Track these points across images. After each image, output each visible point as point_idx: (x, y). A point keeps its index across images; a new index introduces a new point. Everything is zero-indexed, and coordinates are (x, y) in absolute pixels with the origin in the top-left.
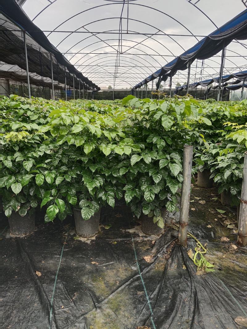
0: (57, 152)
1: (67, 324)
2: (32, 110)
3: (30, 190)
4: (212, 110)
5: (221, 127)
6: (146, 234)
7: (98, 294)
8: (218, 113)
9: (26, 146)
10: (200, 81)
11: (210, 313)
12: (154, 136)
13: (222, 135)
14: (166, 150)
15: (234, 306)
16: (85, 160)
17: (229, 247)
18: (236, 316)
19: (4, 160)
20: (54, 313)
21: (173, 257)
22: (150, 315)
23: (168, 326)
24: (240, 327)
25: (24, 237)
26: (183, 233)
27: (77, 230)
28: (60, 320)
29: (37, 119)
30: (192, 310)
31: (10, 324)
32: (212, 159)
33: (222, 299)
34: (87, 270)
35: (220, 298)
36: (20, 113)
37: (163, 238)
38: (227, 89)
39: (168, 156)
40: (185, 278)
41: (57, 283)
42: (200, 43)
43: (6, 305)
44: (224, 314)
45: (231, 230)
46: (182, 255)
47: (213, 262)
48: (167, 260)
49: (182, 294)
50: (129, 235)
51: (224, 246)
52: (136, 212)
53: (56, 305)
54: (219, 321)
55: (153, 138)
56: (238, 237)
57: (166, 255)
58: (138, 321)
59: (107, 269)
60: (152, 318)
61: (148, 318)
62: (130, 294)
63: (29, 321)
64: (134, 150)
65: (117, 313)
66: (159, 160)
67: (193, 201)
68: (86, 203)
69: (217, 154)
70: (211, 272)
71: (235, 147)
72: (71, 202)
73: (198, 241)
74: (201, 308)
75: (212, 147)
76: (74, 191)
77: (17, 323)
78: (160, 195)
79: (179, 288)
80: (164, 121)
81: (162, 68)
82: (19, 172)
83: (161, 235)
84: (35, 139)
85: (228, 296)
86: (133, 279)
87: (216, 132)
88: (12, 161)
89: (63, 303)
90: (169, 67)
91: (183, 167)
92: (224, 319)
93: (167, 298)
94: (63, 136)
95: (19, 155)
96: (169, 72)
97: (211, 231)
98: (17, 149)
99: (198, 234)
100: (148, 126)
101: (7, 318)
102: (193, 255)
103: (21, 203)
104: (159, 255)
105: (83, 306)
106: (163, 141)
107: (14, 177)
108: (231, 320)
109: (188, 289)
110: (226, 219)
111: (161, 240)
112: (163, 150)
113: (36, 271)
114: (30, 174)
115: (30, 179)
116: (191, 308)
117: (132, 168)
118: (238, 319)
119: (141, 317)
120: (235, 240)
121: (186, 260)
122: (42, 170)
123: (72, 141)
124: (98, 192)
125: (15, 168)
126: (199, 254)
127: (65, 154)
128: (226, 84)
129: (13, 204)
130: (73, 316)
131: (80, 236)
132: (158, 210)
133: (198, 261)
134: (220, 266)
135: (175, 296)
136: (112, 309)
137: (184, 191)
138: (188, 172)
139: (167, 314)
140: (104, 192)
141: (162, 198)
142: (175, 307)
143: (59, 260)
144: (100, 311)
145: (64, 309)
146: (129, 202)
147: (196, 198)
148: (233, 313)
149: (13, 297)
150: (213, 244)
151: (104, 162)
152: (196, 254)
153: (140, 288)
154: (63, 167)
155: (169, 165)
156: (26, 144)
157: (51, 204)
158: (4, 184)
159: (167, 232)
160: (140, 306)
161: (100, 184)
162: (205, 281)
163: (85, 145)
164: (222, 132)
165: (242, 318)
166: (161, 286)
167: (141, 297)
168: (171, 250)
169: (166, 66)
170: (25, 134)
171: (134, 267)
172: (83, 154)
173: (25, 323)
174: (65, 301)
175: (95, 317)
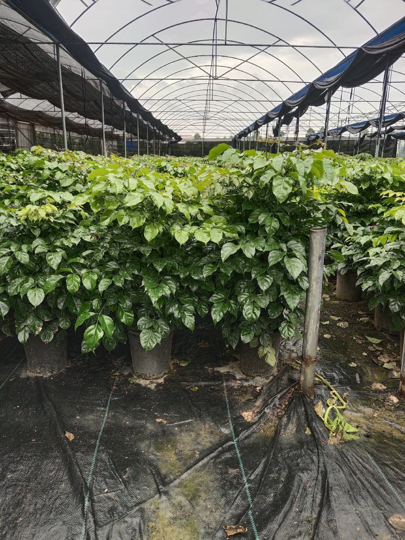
0: (103, 239)
1: (113, 517)
2: (63, 170)
3: (59, 301)
4: (362, 170)
5: (378, 199)
6: (247, 376)
7: (164, 471)
8: (373, 176)
9: (53, 228)
10: (347, 124)
11: (348, 507)
12: (261, 212)
13: (379, 212)
14: (280, 236)
15: (388, 496)
16: (146, 251)
17: (384, 400)
18: (392, 513)
19: (16, 251)
20: (92, 500)
21: (290, 413)
22: (248, 508)
23: (276, 526)
24: (397, 532)
25: (50, 377)
26: (308, 374)
27: (134, 366)
28: (100, 510)
29: (71, 185)
30: (318, 501)
31: (21, 516)
32: (360, 253)
33: (369, 485)
34: (148, 432)
35: (366, 483)
36: (45, 175)
37: (275, 382)
38: (392, 137)
39: (284, 246)
40: (308, 448)
41: (98, 451)
42: (347, 59)
43: (15, 485)
44: (371, 510)
45: (389, 371)
46: (306, 410)
47: (356, 424)
48: (280, 418)
49: (301, 475)
50: (218, 377)
51: (376, 398)
52: (231, 338)
53: (95, 487)
54: (362, 522)
55: (260, 214)
56: (401, 383)
57: (279, 410)
58: (228, 516)
59: (181, 431)
60: (250, 512)
61: (245, 512)
62: (217, 473)
63: (51, 512)
64: (227, 235)
65: (194, 503)
66: (267, 253)
67: (328, 322)
68: (148, 322)
69: (369, 245)
70: (353, 440)
71: (398, 233)
72: (123, 320)
73: (332, 388)
74: (333, 499)
75: (361, 233)
76: (128, 303)
77: (32, 514)
78: (269, 311)
79: (298, 464)
80: (276, 186)
81: (284, 102)
82: (40, 271)
83: (271, 378)
84: (67, 217)
85: (379, 480)
86: (223, 449)
87: (369, 208)
88: (29, 252)
89: (106, 483)
90: (295, 102)
91: (308, 264)
92: (371, 517)
93: (277, 481)
94: (110, 211)
95: (41, 243)
96: (294, 110)
97: (356, 372)
98: (37, 233)
99: (334, 377)
100: (251, 195)
101: (17, 506)
102: (324, 410)
103: (44, 322)
104: (267, 411)
105: (139, 490)
106: (276, 221)
107: (32, 279)
108: (382, 519)
109: (314, 467)
110: (381, 354)
111: (271, 385)
112: (276, 236)
113: (66, 432)
114: (58, 274)
115: (58, 282)
116: (316, 497)
117: (223, 266)
118: (394, 519)
119: (232, 511)
120: (395, 388)
121: (311, 418)
122: (77, 268)
123: (124, 220)
124: (168, 304)
125: (34, 264)
126: (333, 410)
127: (115, 242)
128: (392, 129)
129: (31, 323)
130: (122, 505)
131: (139, 377)
132: (267, 337)
133: (331, 422)
134: (369, 431)
135: (290, 478)
136: (186, 496)
137: (310, 305)
138: (318, 272)
139: (276, 507)
140: (177, 306)
141: (274, 316)
142: (289, 496)
143: (104, 415)
144: (166, 498)
145: (109, 494)
146: (218, 321)
147: (332, 317)
148: (386, 507)
149: (27, 473)
150: (358, 393)
151: (178, 254)
152: (329, 409)
153: (233, 463)
154: (112, 262)
155: (285, 260)
156: (53, 225)
157: (93, 323)
158: (17, 290)
159: (281, 374)
160: (232, 492)
161: (171, 291)
162: (342, 454)
163: (146, 227)
164: (378, 208)
165: (401, 517)
166: (267, 461)
167: (234, 477)
168: (287, 403)
169: (290, 99)
170: (50, 208)
171: (225, 429)
172: (143, 242)
173: (46, 513)
174: (111, 481)
175: (158, 508)
